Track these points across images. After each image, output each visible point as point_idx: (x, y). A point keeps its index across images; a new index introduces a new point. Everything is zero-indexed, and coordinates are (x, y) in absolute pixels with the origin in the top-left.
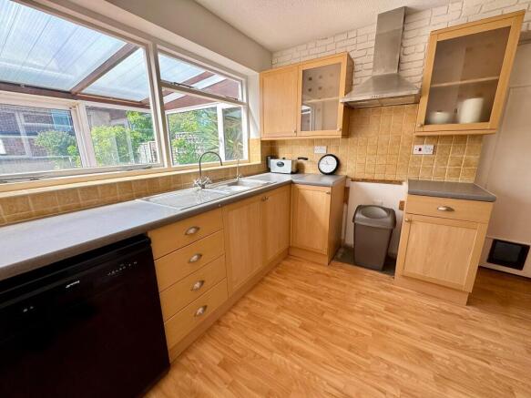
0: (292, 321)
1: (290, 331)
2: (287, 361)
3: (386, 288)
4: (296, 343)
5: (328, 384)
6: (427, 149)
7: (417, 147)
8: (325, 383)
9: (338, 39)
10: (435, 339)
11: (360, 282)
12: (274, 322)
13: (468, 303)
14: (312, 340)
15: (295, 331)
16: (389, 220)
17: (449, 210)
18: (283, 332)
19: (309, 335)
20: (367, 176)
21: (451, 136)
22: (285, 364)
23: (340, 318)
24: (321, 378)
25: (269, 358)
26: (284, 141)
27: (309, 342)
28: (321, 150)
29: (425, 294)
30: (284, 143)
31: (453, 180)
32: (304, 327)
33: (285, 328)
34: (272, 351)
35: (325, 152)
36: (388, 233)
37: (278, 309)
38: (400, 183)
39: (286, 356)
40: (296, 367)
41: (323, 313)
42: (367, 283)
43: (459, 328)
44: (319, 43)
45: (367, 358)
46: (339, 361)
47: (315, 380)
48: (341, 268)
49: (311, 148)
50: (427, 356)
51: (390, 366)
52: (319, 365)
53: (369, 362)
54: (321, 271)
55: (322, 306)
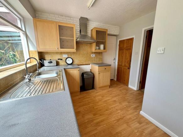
0: (90, 116)
1: (93, 119)
2: (102, 126)
3: (97, 93)
4: (98, 120)
5: (113, 121)
6: (94, 55)
7: (92, 55)
8: (112, 122)
9: (67, 18)
10: (113, 97)
11: (91, 94)
12: (87, 121)
13: (109, 88)
14: (99, 116)
15: (94, 117)
16: (92, 75)
17: (105, 69)
18: (92, 121)
19: (98, 115)
20: (81, 64)
21: (97, 52)
22: (102, 127)
23: (98, 106)
24: (111, 122)
25: (98, 131)
26: (47, 52)
27: (100, 117)
28: (66, 56)
29: (103, 90)
30: (47, 53)
31: (99, 62)
32: (94, 115)
33: (91, 120)
34: (96, 129)
35: (67, 57)
36: (92, 78)
37: (82, 116)
38: (89, 64)
39: (100, 126)
40: (105, 125)
41: (94, 108)
42: (92, 94)
43: (113, 93)
44: (60, 17)
45: (111, 109)
46: (109, 115)
47: (111, 124)
48: (83, 93)
49: (61, 55)
50: (115, 101)
51: (114, 107)
52: (107, 120)
53: (111, 110)
54: (80, 97)
55: (91, 106)
